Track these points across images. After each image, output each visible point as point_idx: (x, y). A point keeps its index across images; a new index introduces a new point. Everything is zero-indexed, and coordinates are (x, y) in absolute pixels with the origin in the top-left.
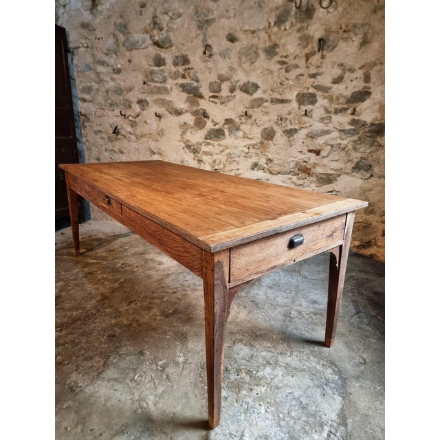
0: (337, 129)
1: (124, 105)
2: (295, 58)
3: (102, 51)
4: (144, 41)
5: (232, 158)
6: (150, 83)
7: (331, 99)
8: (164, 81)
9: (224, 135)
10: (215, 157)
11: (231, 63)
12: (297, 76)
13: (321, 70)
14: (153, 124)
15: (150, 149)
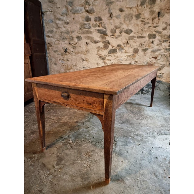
0: (164, 48)
1: (70, 39)
2: (148, 19)
3: (59, 13)
4: (81, 10)
5: (120, 61)
6: (83, 29)
7: (162, 36)
8: (90, 28)
9: (116, 51)
10: (112, 61)
11: (121, 21)
12: (148, 27)
13: (158, 25)
14: (84, 48)
15: (82, 58)
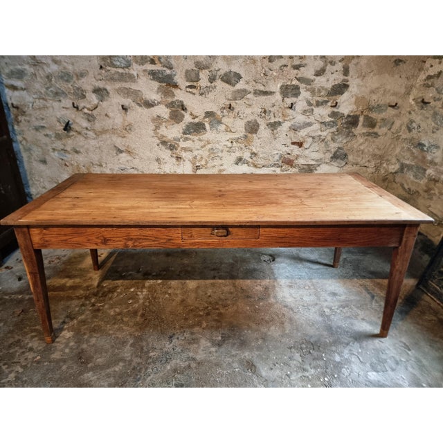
0: (318, 121)
5: (214, 153)
6: (108, 68)
7: (313, 92)
8: (128, 66)
9: (205, 129)
10: (196, 153)
12: (281, 66)
13: (304, 62)
14: (118, 119)
15: (115, 146)
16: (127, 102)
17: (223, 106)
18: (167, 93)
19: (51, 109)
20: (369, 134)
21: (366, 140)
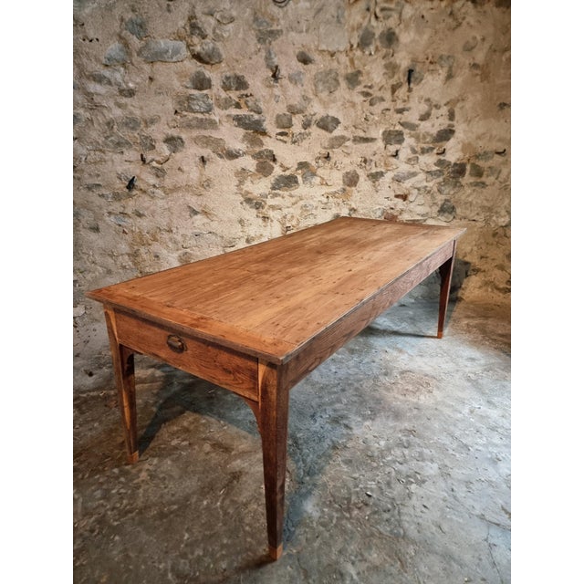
0: (423, 170)
1: (143, 144)
2: (380, 90)
3: (98, 60)
4: (176, 51)
5: (308, 211)
6: (184, 113)
7: (417, 138)
8: (208, 110)
9: (297, 182)
10: (285, 211)
11: (305, 91)
12: (383, 110)
13: (408, 106)
14: (193, 173)
15: (189, 207)
16: (207, 152)
17: (319, 155)
18: (253, 142)
19: (110, 163)
20: (477, 184)
21: (474, 190)
